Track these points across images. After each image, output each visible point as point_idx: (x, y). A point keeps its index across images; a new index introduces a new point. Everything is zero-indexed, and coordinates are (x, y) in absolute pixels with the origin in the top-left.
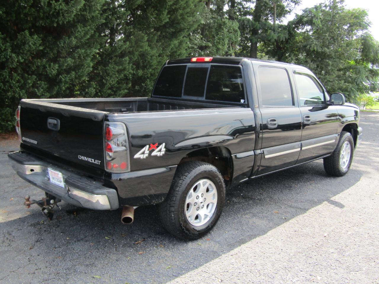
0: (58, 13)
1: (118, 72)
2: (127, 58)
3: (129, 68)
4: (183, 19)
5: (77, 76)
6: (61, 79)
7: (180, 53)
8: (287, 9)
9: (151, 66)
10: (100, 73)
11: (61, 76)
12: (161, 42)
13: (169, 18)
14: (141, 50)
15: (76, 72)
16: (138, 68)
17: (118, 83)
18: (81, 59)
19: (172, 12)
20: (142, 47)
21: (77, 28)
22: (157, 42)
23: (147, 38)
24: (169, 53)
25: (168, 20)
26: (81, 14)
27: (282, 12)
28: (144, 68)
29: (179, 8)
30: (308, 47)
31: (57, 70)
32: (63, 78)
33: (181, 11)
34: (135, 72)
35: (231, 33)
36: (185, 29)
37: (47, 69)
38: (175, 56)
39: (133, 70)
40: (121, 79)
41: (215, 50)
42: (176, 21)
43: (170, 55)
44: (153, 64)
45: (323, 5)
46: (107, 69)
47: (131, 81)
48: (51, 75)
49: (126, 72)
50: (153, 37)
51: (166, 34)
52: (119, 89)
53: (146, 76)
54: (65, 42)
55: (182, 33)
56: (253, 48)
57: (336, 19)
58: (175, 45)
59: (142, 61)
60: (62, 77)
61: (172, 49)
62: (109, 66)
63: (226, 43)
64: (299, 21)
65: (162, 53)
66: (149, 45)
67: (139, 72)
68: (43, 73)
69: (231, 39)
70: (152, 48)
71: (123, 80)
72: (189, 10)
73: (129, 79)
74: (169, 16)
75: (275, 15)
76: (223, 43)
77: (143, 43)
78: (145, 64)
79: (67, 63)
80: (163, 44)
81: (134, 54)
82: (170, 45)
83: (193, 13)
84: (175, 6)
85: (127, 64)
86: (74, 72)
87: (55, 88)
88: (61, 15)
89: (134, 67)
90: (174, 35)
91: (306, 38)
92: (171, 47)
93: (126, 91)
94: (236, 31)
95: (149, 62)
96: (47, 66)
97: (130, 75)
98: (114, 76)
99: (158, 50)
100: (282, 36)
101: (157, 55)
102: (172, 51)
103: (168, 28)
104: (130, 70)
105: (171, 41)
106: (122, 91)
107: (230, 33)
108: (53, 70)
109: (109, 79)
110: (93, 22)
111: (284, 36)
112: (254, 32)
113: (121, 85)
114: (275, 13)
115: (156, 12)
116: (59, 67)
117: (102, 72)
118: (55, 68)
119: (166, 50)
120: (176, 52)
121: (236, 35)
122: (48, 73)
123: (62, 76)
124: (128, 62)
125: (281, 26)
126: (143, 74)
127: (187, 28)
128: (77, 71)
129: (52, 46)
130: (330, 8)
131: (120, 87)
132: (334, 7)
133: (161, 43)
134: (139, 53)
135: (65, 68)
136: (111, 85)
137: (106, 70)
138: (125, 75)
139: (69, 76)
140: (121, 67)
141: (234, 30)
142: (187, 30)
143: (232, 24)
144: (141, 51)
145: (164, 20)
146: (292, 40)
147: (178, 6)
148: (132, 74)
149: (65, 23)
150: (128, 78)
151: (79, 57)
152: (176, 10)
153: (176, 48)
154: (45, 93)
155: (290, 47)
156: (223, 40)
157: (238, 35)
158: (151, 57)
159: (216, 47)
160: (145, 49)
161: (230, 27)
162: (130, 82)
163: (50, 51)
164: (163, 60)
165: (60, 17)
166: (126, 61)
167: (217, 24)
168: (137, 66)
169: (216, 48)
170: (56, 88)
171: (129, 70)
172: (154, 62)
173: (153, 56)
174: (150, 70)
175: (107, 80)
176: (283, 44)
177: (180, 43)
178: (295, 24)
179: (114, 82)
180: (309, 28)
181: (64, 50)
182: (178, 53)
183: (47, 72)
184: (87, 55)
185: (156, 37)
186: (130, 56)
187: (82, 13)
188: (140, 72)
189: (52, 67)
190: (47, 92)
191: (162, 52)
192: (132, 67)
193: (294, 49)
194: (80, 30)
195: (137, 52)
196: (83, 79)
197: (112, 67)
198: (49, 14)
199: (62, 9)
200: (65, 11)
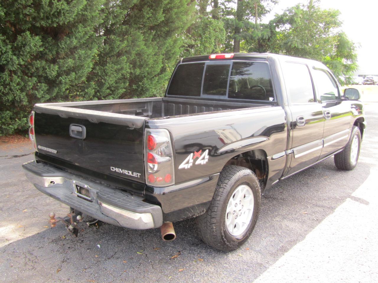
0: (59, 13)
1: (116, 71)
2: (124, 57)
3: (126, 67)
4: (178, 17)
5: (77, 77)
6: (61, 80)
7: (175, 51)
8: (267, 9)
9: (147, 65)
10: (98, 73)
11: (61, 78)
12: (156, 41)
13: (165, 17)
14: (138, 49)
15: (76, 73)
16: (134, 67)
17: (116, 83)
18: (81, 60)
19: (167, 11)
20: (139, 46)
21: (78, 29)
22: (152, 41)
23: (143, 37)
24: (165, 52)
25: (163, 19)
26: (82, 13)
27: (262, 12)
28: (141, 66)
29: (174, 7)
30: (290, 43)
31: (57, 71)
33: (176, 10)
34: (132, 71)
35: (217, 31)
36: (179, 28)
37: (46, 70)
38: (170, 55)
39: (130, 69)
40: (119, 79)
41: (203, 49)
42: (171, 20)
43: (165, 54)
44: (149, 63)
45: (302, 5)
46: (105, 69)
47: (128, 80)
48: (51, 76)
49: (124, 72)
50: (148, 37)
51: (161, 33)
52: (117, 88)
53: (143, 75)
54: (66, 43)
55: (177, 31)
56: (236, 46)
58: (170, 44)
59: (138, 60)
60: (62, 79)
61: (167, 48)
62: (107, 65)
63: (213, 41)
64: (280, 21)
65: (157, 52)
66: (145, 45)
67: (137, 71)
68: (43, 75)
69: (217, 37)
70: (148, 47)
72: (182, 9)
73: (127, 78)
74: (164, 15)
75: (257, 15)
76: (210, 42)
77: (139, 43)
78: (142, 63)
79: (67, 64)
80: (158, 43)
81: (131, 53)
82: (165, 44)
83: (187, 12)
84: (170, 5)
85: (125, 63)
86: (74, 73)
87: (55, 89)
88: (62, 14)
89: (131, 66)
90: (168, 34)
91: (287, 37)
92: (166, 46)
93: (124, 90)
94: (222, 30)
95: (145, 61)
96: (47, 67)
97: (128, 74)
98: (112, 76)
99: (154, 49)
100: (266, 34)
101: (153, 53)
102: (167, 50)
103: (162, 27)
104: (127, 69)
105: (166, 40)
106: (120, 90)
107: (216, 32)
108: (53, 71)
109: (107, 79)
110: (92, 21)
111: (267, 34)
112: (237, 30)
113: (119, 85)
114: (257, 12)
115: (152, 11)
116: (59, 68)
117: (100, 72)
118: (54, 69)
119: (161, 49)
120: (170, 51)
121: (222, 34)
122: (48, 74)
123: (62, 77)
124: (125, 61)
125: (262, 25)
126: (140, 73)
127: (181, 27)
128: (77, 72)
129: (50, 47)
130: (308, 7)
131: (118, 86)
132: (311, 7)
133: (156, 42)
134: (136, 53)
135: (65, 69)
136: (109, 85)
137: (104, 70)
138: (122, 75)
139: (69, 77)
140: (119, 66)
141: (220, 29)
142: (181, 28)
143: (218, 23)
144: (138, 50)
145: (160, 18)
146: (273, 37)
147: (173, 5)
148: (129, 73)
149: (66, 23)
150: (126, 77)
151: (79, 58)
152: (171, 9)
153: (171, 47)
154: (45, 95)
155: (272, 44)
156: (210, 38)
157: (223, 34)
158: (148, 56)
159: (204, 45)
160: (141, 48)
162: (128, 82)
163: (49, 52)
164: (159, 59)
165: (61, 17)
166: (124, 60)
167: (204, 23)
168: (134, 64)
169: (203, 47)
170: (56, 90)
171: (126, 69)
172: (151, 61)
173: (150, 54)
174: (147, 69)
175: (105, 80)
176: (264, 42)
177: (175, 41)
178: (276, 23)
179: (112, 81)
180: (288, 26)
181: (63, 51)
182: (172, 52)
183: (46, 73)
184: (88, 56)
185: (151, 37)
186: (127, 55)
187: (84, 13)
188: (138, 71)
189: (52, 69)
190: (47, 93)
191: (157, 51)
192: (129, 66)
193: (275, 46)
194: (81, 31)
195: (134, 51)
196: (82, 80)
197: (110, 67)
198: (49, 14)
199: (63, 9)
200: (67, 11)
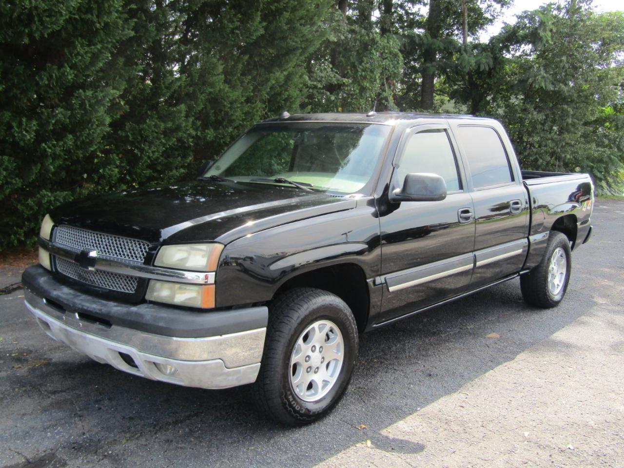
0: (30, 17)
1: (165, 133)
2: (183, 107)
3: (187, 126)
4: (292, 29)
5: (79, 143)
6: (45, 150)
7: (289, 96)
8: (488, 15)
9: (231, 122)
10: (128, 136)
11: (44, 145)
12: (250, 74)
13: (266, 28)
14: (211, 90)
15: (75, 136)
16: (205, 126)
17: (167, 154)
18: (85, 109)
19: (270, 16)
20: (212, 85)
21: (76, 48)
22: (243, 74)
23: (222, 67)
24: (268, 97)
25: (262, 32)
26: (80, 18)
27: (478, 21)
28: (217, 125)
29: (285, 9)
30: (530, 80)
31: (36, 131)
32: (50, 148)
33: (286, 15)
34: (199, 134)
35: (386, 58)
36: (297, 48)
37: (13, 131)
38: (279, 102)
39: (196, 129)
40: (171, 148)
42: (279, 35)
43: (269, 101)
44: (234, 117)
45: (555, 7)
46: (143, 129)
47: (193, 151)
48: (24, 141)
49: (180, 134)
50: (234, 66)
51: (260, 60)
52: (168, 167)
53: (222, 141)
54: (51, 76)
55: (291, 56)
56: (427, 86)
57: (578, 32)
58: (277, 80)
59: (213, 111)
60: (46, 147)
61: (271, 88)
62: (145, 122)
63: (377, 77)
64: (511, 37)
65: (253, 96)
66: (226, 81)
67: (208, 133)
68: (7, 138)
69: (386, 69)
70: (233, 87)
71: (176, 150)
72: (302, 12)
73: (189, 146)
74: (264, 24)
75: (467, 27)
76: (371, 77)
77: (214, 78)
78: (219, 118)
79: (55, 119)
80: (254, 79)
81: (197, 98)
82: (268, 80)
83: (311, 19)
84: (276, 4)
85: (183, 119)
86: (70, 136)
87: (33, 168)
88: (36, 19)
89: (199, 123)
90: (277, 62)
91: (524, 66)
92: (270, 84)
93: (182, 170)
94: (396, 55)
95: (227, 113)
96: (14, 124)
97: (191, 140)
98: (158, 142)
99: (245, 89)
100: (484, 60)
101: (243, 100)
102: (273, 93)
103: (263, 47)
104: (189, 129)
105: (270, 72)
106: (174, 171)
107: (384, 59)
108: (27, 131)
109: (146, 148)
110: (107, 34)
111: (486, 62)
113: (171, 160)
114: (466, 22)
115: (240, 17)
116: (41, 125)
117: (132, 134)
118: (30, 127)
119: (260, 91)
120: (280, 94)
121: (396, 63)
122: (17, 138)
123: (46, 144)
124: (183, 114)
125: (476, 46)
126: (216, 137)
127: (302, 48)
128: (78, 134)
129: (24, 85)
130: (567, 12)
131: (171, 163)
132: (573, 10)
133: (250, 77)
134: (207, 97)
135: (51, 127)
136: (151, 161)
137: (140, 130)
138: (179, 140)
139: (61, 143)
140: (170, 124)
141: (391, 53)
142: (301, 51)
143: (388, 42)
144: (210, 93)
145: (255, 31)
146: (498, 70)
147: (282, 4)
148: (193, 137)
149: (46, 36)
150: (186, 145)
151: (82, 106)
152: (279, 12)
153: (281, 86)
154: (12, 178)
155: (495, 83)
156: (372, 72)
157: (398, 63)
158: (231, 103)
159: (359, 85)
160: (218, 89)
161: (384, 48)
162: (191, 154)
163: (21, 94)
164: (255, 110)
165: (35, 23)
166: (180, 112)
167: (360, 42)
168: (204, 120)
169: (359, 87)
170: (36, 169)
171: (187, 130)
172: (237, 114)
173: (236, 101)
174: (230, 129)
175: (142, 150)
176: (480, 78)
177: (288, 78)
178: (503, 42)
179: (156, 153)
180: (527, 48)
181: (51, 92)
182: (284, 97)
183: (14, 136)
184: (99, 102)
185: (240, 66)
186: (188, 102)
187: (83, 16)
188: (210, 134)
189: (24, 127)
190: (17, 176)
191: (252, 94)
192: (193, 123)
193: (501, 87)
194: (82, 52)
195: (204, 95)
196: (92, 149)
197: (152, 124)
198: (11, 17)
199: (36, 8)
200: (45, 11)
